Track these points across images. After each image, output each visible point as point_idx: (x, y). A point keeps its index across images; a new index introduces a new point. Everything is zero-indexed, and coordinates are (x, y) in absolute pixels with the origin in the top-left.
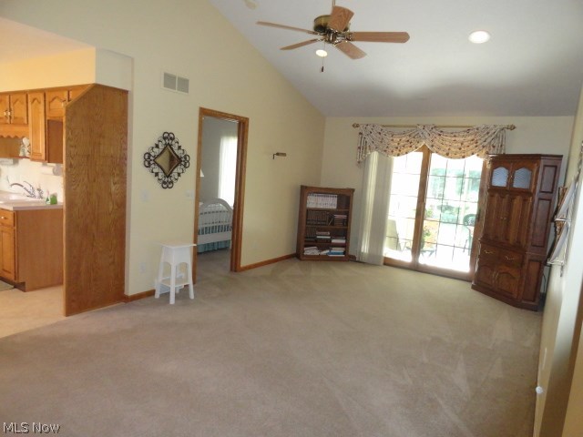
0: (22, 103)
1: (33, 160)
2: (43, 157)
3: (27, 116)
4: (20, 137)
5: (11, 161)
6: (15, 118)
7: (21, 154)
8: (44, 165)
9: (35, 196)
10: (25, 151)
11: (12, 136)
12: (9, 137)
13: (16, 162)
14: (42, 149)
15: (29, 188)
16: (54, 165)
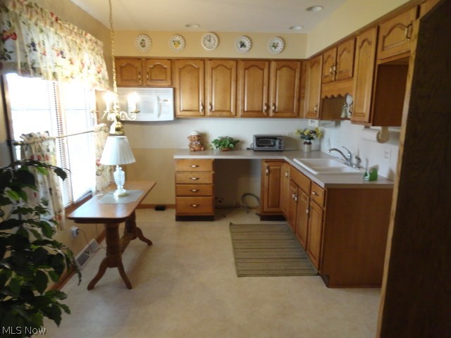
0: (349, 52)
1: (354, 122)
2: (367, 119)
3: (353, 66)
4: (343, 95)
5: (333, 123)
6: (341, 72)
7: (343, 116)
8: (367, 127)
9: (351, 165)
10: (346, 112)
11: (336, 96)
12: (333, 97)
13: (338, 124)
14: (366, 108)
15: (347, 155)
16: (379, 128)
